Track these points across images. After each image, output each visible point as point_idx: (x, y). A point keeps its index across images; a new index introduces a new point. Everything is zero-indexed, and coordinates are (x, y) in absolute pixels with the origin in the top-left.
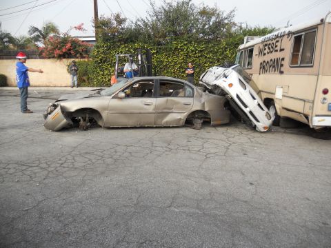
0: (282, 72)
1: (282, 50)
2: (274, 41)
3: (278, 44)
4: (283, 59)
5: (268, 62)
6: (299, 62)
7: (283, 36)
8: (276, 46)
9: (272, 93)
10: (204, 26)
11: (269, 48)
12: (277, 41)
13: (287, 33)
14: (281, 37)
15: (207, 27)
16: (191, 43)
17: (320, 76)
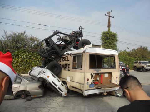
0: (69, 70)
1: (68, 61)
2: (65, 57)
3: (67, 58)
4: (69, 65)
5: (62, 65)
6: (76, 67)
7: (68, 55)
8: (66, 59)
9: (65, 79)
10: (32, 45)
11: (63, 59)
12: (66, 57)
13: (70, 54)
14: (67, 55)
15: (33, 45)
16: (25, 52)
17: (86, 74)
